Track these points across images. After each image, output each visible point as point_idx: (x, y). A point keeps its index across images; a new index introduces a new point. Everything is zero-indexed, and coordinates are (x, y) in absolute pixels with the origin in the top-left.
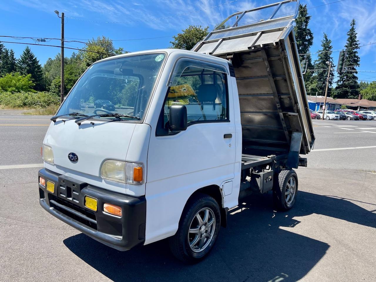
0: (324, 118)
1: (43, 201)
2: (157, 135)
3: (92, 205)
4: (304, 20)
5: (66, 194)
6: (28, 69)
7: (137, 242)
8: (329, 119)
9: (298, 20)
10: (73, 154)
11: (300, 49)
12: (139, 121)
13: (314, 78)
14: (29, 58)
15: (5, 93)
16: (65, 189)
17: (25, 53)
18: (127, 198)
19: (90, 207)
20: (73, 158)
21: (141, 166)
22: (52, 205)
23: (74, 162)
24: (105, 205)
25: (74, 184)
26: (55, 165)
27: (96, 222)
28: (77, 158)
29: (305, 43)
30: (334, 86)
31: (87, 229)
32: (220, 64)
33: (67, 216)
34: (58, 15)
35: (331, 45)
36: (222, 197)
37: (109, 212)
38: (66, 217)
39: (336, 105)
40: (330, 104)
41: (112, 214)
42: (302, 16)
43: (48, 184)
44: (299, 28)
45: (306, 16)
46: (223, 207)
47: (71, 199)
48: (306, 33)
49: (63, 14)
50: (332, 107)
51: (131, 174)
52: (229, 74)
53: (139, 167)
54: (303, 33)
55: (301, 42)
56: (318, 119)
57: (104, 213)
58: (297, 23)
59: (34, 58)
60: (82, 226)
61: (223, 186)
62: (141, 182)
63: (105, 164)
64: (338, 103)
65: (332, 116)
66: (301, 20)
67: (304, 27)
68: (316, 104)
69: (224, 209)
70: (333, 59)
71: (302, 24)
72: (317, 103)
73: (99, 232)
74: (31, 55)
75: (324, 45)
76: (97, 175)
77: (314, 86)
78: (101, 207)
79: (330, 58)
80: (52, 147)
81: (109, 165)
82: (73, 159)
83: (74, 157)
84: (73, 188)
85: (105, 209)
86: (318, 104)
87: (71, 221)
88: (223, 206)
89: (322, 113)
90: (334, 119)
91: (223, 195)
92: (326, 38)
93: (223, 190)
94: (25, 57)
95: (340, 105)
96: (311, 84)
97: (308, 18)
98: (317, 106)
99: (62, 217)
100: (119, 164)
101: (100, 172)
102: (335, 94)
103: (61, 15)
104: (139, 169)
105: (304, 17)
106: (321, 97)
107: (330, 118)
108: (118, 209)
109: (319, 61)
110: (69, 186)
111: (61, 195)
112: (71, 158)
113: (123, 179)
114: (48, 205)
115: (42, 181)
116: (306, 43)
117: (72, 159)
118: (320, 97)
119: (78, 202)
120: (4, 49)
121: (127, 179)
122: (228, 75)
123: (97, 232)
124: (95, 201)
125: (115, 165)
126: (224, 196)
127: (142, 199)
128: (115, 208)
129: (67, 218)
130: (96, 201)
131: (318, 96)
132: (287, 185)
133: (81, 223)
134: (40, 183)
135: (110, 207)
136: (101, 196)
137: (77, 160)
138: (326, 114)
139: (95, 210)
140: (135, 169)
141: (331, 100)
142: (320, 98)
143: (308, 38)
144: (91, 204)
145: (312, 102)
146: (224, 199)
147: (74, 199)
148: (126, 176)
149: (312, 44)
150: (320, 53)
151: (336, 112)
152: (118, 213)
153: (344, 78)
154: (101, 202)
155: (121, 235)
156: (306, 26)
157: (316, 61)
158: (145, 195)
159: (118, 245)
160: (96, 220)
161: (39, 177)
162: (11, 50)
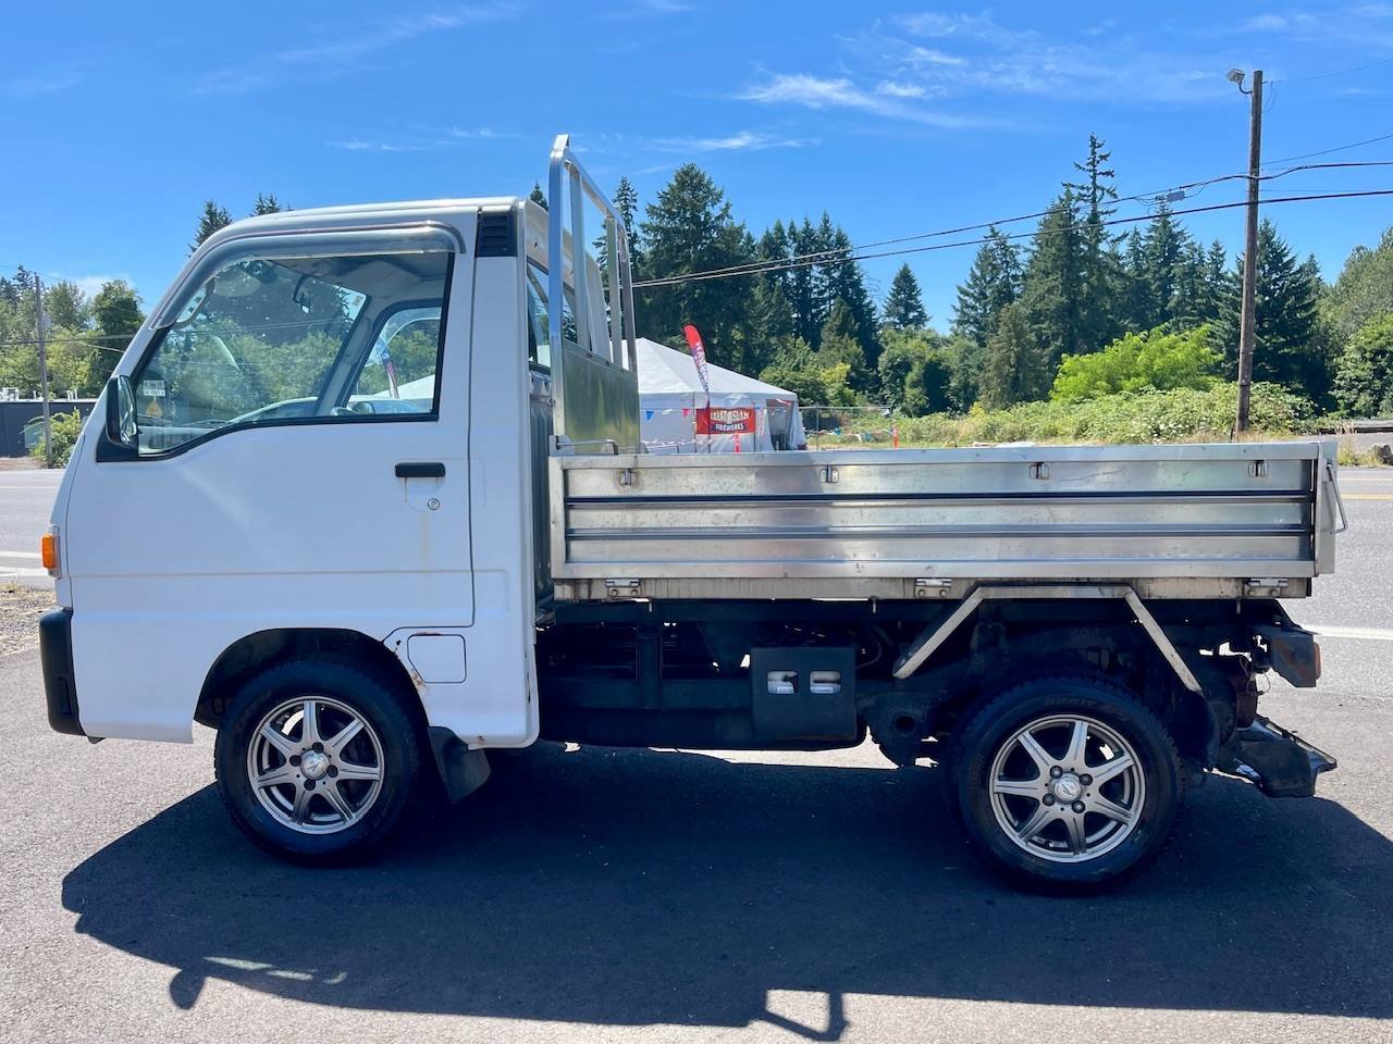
2: (100, 459)
14: (1269, 263)
15: (1107, 398)
34: (1240, 84)
49: (1259, 75)
59: (1285, 260)
74: (1275, 251)
103: (1249, 85)
120: (1188, 245)
162: (1216, 245)
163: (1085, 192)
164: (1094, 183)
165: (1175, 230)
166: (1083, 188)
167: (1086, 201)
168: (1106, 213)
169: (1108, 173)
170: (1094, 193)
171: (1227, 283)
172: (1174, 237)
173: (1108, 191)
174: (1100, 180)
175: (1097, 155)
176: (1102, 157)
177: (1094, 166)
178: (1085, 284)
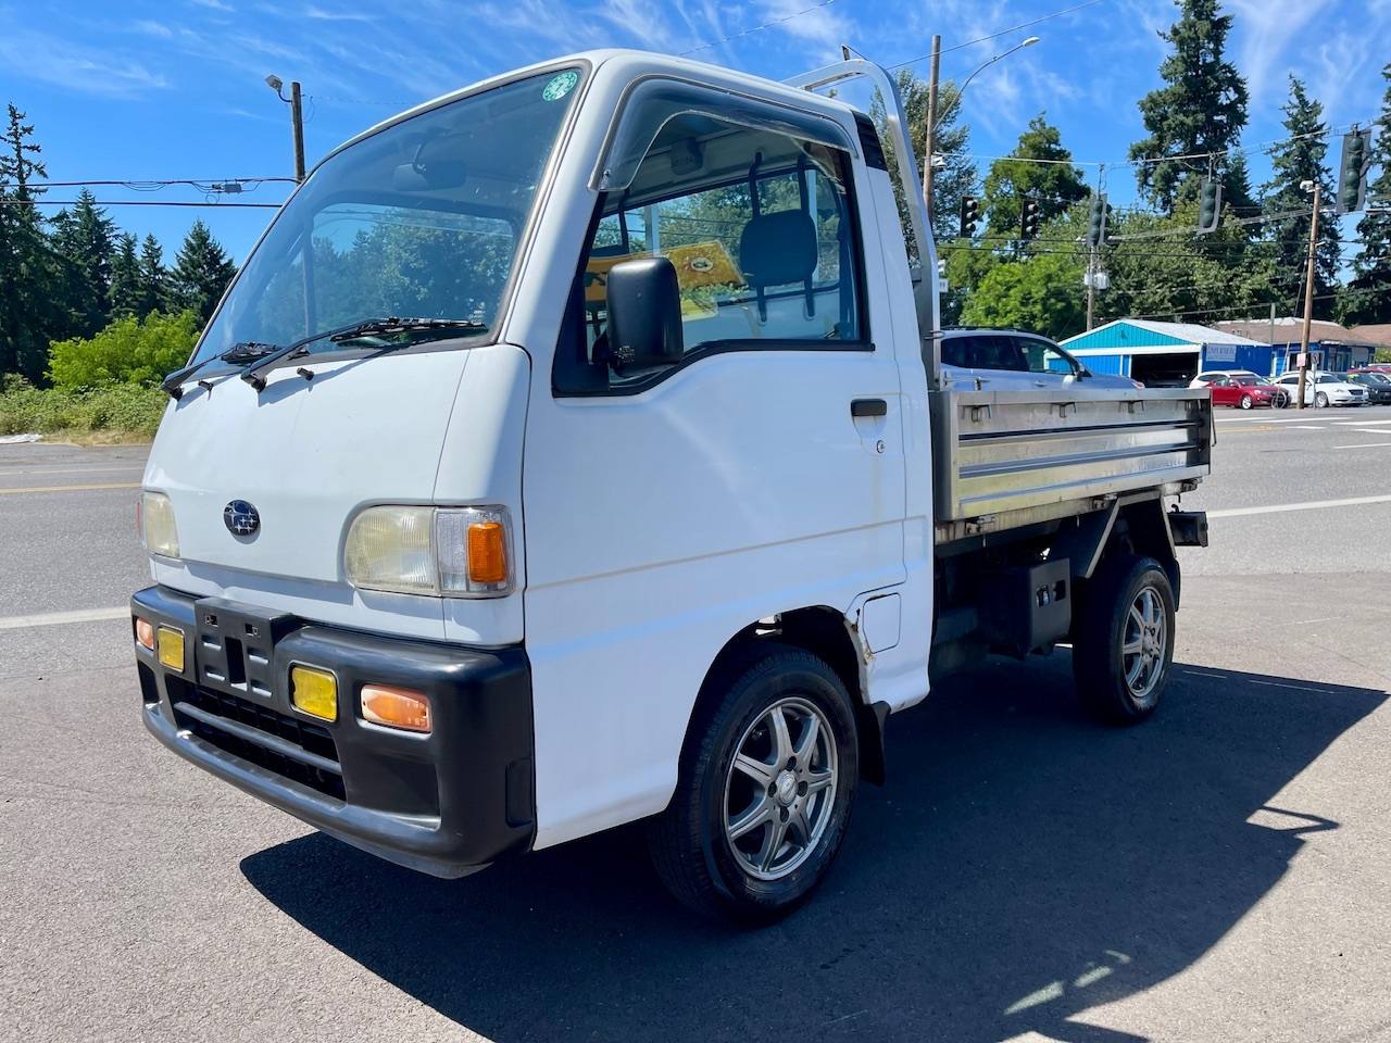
0: (1306, 401)
1: (154, 711)
2: (558, 392)
3: (316, 699)
4: (1205, 31)
5: (225, 667)
6: (203, 303)
7: (505, 838)
8: (1327, 405)
9: (1184, 33)
10: (242, 507)
11: (1199, 142)
12: (481, 338)
13: (1260, 253)
14: (207, 263)
15: (121, 386)
16: (219, 648)
17: (190, 245)
18: (451, 656)
19: (310, 709)
20: (243, 520)
21: (498, 518)
22: (183, 721)
23: (247, 537)
24: (367, 694)
25: (249, 623)
26: (186, 561)
27: (336, 766)
28: (257, 518)
29: (1215, 118)
30: (1346, 276)
31: (307, 798)
32: (819, 116)
33: (237, 759)
34: (279, 91)
35: (1320, 120)
36: (859, 660)
37: (383, 721)
38: (235, 761)
39: (1353, 349)
40: (1330, 345)
41: (395, 728)
42: (1199, 16)
43: (162, 639)
44: (1191, 63)
45: (1212, 15)
46: (865, 702)
47: (243, 687)
48: (1216, 79)
49: (297, 87)
50: (1336, 359)
51: (458, 556)
52: (857, 157)
53: (490, 522)
54: (1205, 84)
55: (1201, 117)
56: (1280, 405)
57: (363, 724)
58: (1181, 43)
59: (223, 262)
60: (290, 791)
61: (858, 612)
62: (501, 585)
63: (357, 528)
64: (1362, 340)
65: (1338, 391)
66: (1196, 32)
67: (1210, 59)
68: (1275, 353)
69: (870, 708)
70: (1330, 173)
71: (1198, 47)
72: (1275, 347)
73: (354, 807)
74: (211, 252)
75: (1295, 125)
76: (330, 574)
77: (1260, 280)
78: (350, 703)
79: (1320, 172)
80: (169, 494)
81: (374, 528)
82: (241, 523)
83: (246, 518)
84: (246, 639)
85: (366, 711)
86: (1279, 349)
87: (252, 775)
88: (868, 699)
89: (1294, 381)
90: (1345, 405)
91: (861, 649)
92: (1300, 97)
93: (860, 629)
94: (191, 260)
95: (1371, 349)
96: (1248, 275)
97: (1221, 24)
98: (1275, 359)
99: (219, 762)
100: (408, 518)
101: (344, 565)
102: (1352, 308)
104: (488, 530)
105: (1206, 22)
106: (1293, 323)
107: (1331, 401)
108: (416, 704)
109: (1278, 184)
110: (233, 637)
111: (209, 675)
112: (236, 524)
113: (427, 580)
114: (171, 722)
115: (145, 629)
116: (1219, 118)
117: (239, 527)
118: (1289, 321)
119: (268, 694)
120: (116, 237)
121: (442, 577)
122: (854, 161)
123: (347, 806)
124: (328, 681)
125: (395, 525)
126: (866, 656)
127: (514, 657)
128: (405, 698)
129: (237, 765)
130: (331, 679)
131: (1278, 321)
132: (1131, 616)
133: (288, 779)
134: (138, 643)
135: (385, 698)
136: (349, 658)
137: (256, 525)
138: (1313, 383)
139: (331, 716)
140: (473, 533)
141: (1330, 331)
142: (1287, 327)
143: (1228, 98)
144: (313, 697)
145: (1255, 344)
146: (869, 668)
147: (255, 683)
148: (438, 563)
149: (1246, 120)
150: (1280, 154)
151: (1352, 376)
152: (417, 722)
153: (1383, 246)
154: (351, 684)
155: (436, 813)
156: (1217, 53)
157: (1266, 187)
158: (523, 642)
159: (423, 851)
160: (335, 759)
161: (135, 619)
162: (149, 239)
163: (9, 164)
164: (19, 155)
165: (101, 219)
166: (6, 160)
167: (11, 174)
168: (36, 191)
169: (33, 148)
170: (20, 166)
171: (171, 279)
172: (101, 225)
173: (36, 167)
174: (25, 154)
175: (20, 126)
176: (25, 130)
177: (18, 139)
178: (23, 264)
